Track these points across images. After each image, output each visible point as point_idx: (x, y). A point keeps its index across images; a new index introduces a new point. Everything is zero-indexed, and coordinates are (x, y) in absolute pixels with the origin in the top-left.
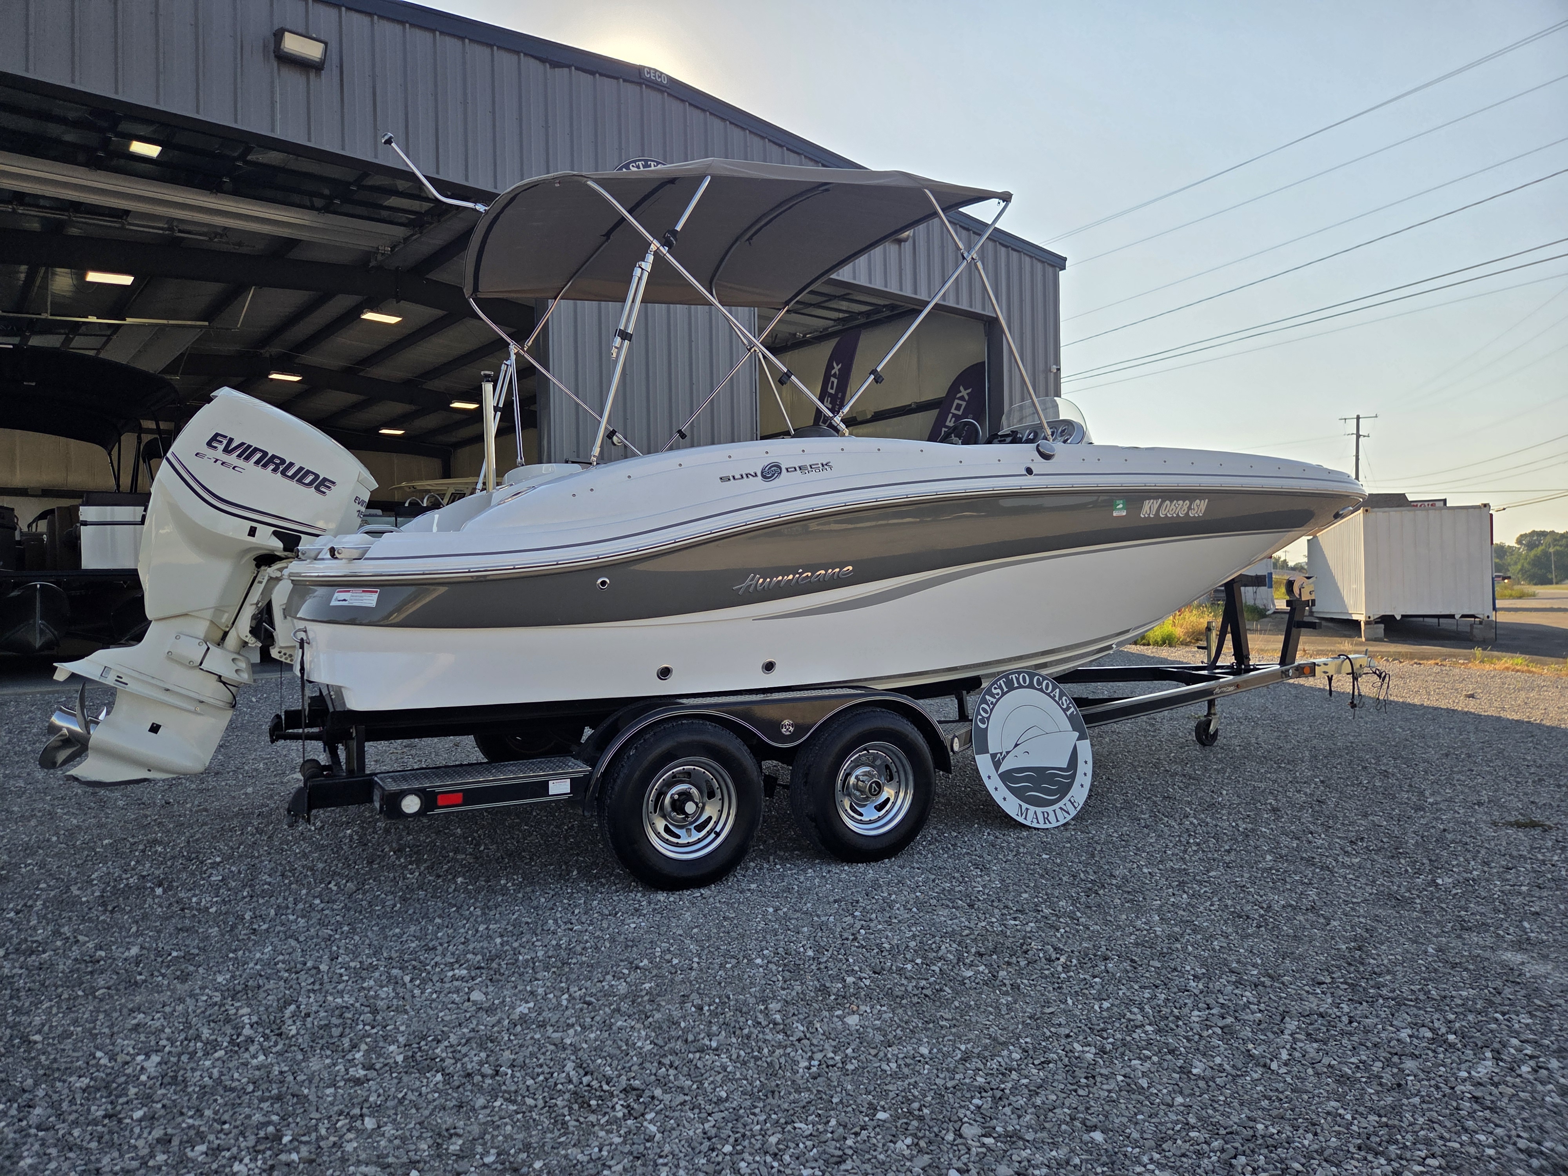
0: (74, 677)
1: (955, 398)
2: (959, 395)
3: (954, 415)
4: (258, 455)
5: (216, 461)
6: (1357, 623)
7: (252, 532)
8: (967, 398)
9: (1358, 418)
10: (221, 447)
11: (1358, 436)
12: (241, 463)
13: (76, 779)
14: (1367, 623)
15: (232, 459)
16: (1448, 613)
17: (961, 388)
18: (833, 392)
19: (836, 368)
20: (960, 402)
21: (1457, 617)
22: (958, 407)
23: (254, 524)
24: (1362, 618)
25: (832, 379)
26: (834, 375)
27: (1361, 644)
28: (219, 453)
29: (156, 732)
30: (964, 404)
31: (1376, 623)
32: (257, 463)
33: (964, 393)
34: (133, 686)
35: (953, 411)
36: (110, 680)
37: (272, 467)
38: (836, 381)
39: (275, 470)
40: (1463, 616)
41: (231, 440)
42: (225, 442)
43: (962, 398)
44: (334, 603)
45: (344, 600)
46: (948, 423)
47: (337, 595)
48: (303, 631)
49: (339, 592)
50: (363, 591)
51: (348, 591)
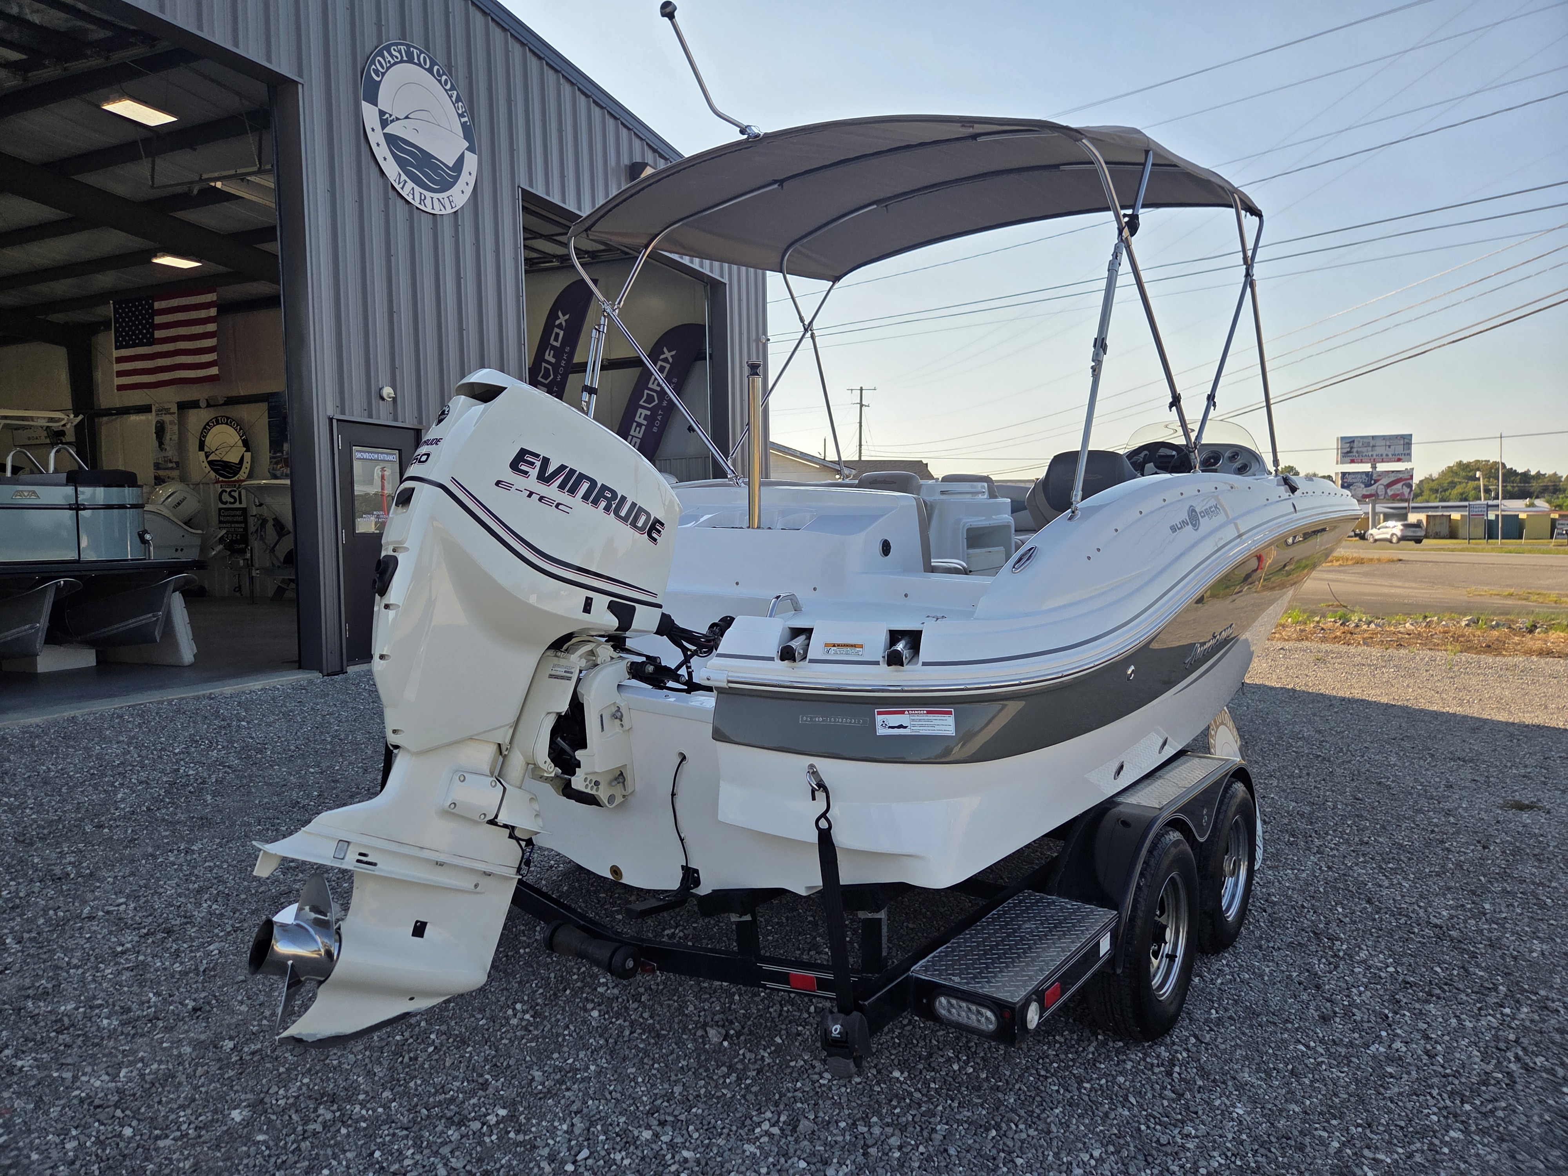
0: (289, 866)
1: (659, 360)
2: (662, 357)
4: (585, 486)
5: (531, 494)
7: (588, 606)
8: (671, 360)
9: (861, 390)
10: (534, 472)
11: (862, 406)
12: (563, 497)
13: (297, 1041)
15: (552, 491)
17: (665, 350)
18: (557, 344)
19: (562, 319)
20: (664, 364)
23: (590, 594)
25: (556, 330)
26: (560, 326)
28: (532, 482)
29: (421, 935)
30: (668, 366)
32: (585, 497)
33: (668, 355)
34: (386, 866)
36: (349, 862)
37: (603, 504)
38: (562, 333)
39: (607, 509)
41: (546, 462)
42: (538, 464)
43: (666, 360)
44: (881, 731)
45: (901, 727)
46: (650, 385)
47: (879, 719)
48: (813, 772)
49: (879, 713)
50: (929, 712)
51: (903, 712)
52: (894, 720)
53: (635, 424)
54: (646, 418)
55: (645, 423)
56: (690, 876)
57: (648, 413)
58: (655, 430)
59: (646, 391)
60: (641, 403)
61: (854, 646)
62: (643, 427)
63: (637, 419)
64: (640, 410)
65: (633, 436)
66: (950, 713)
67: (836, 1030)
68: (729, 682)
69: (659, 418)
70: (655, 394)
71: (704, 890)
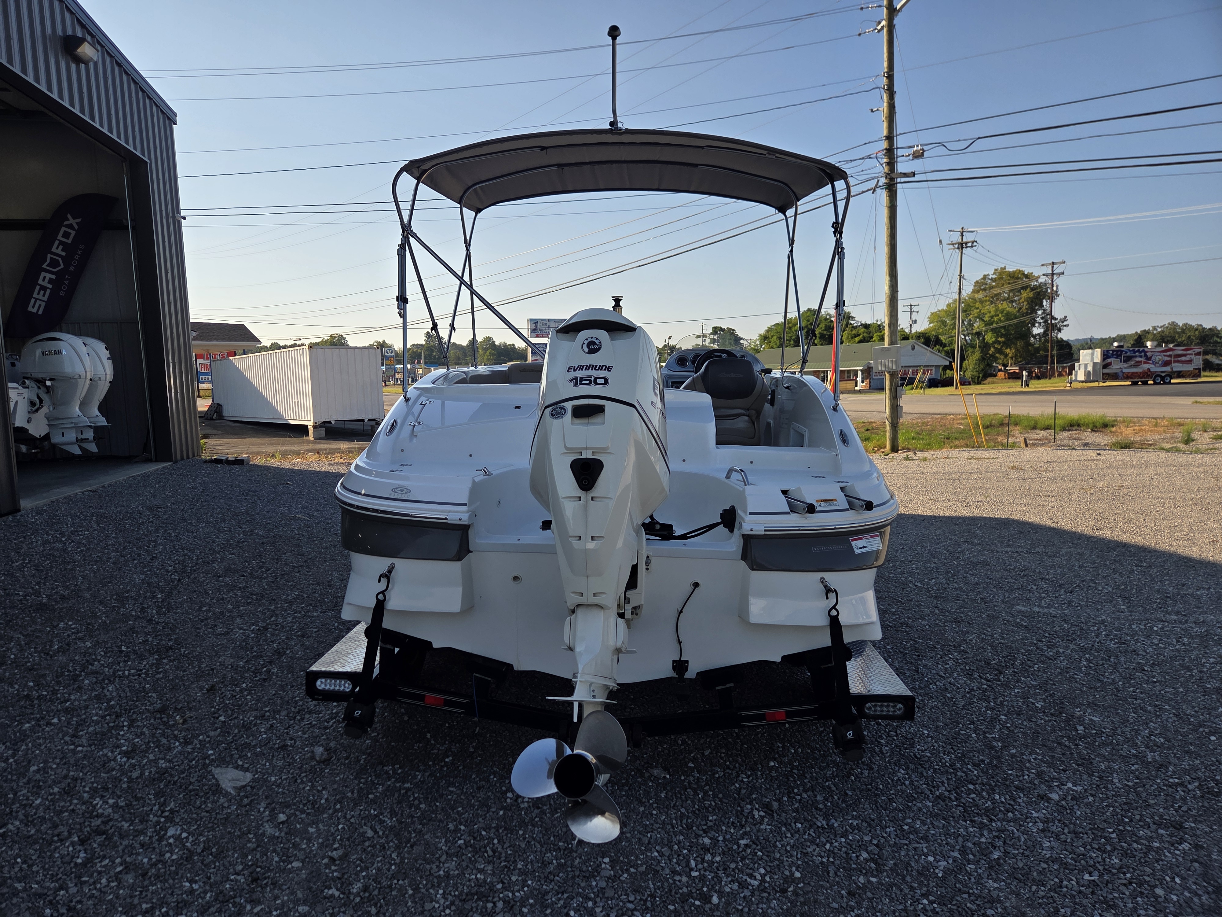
1: (61, 225)
2: (66, 223)
3: (61, 243)
6: (306, 427)
8: (76, 227)
14: (315, 427)
16: (361, 418)
17: (69, 216)
20: (69, 230)
21: (366, 421)
22: (66, 235)
24: (310, 424)
27: (309, 442)
30: (73, 233)
31: (321, 427)
33: (72, 221)
35: (60, 237)
40: (369, 420)
43: (70, 226)
44: (857, 551)
45: (864, 547)
46: (54, 250)
47: (853, 543)
48: (822, 581)
49: (853, 540)
50: (872, 537)
51: (861, 539)
52: (860, 543)
53: (38, 287)
54: (50, 281)
55: (50, 286)
56: (680, 666)
57: (54, 277)
58: (62, 293)
59: (49, 256)
60: (44, 266)
61: (831, 500)
62: (48, 291)
63: (40, 282)
64: (43, 274)
65: (36, 299)
66: (877, 536)
67: (850, 734)
68: (765, 531)
69: (66, 282)
70: (60, 259)
71: (691, 674)
